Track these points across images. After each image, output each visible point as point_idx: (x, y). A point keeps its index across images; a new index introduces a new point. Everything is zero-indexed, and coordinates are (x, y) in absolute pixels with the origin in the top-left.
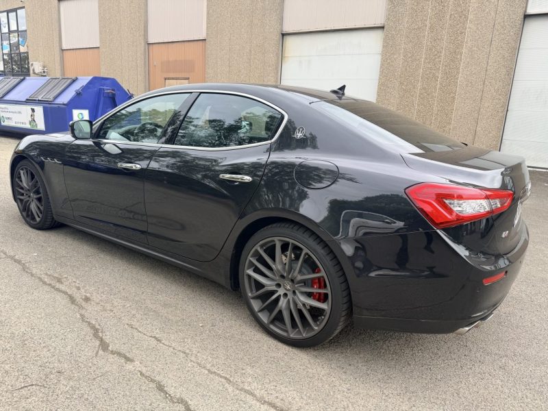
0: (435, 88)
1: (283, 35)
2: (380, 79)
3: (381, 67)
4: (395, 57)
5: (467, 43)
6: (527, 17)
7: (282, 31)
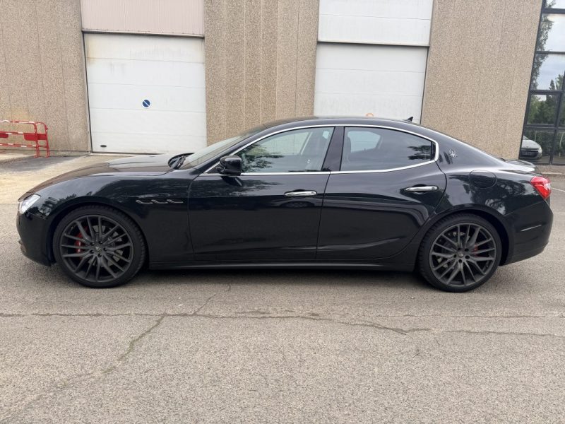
0: (258, 98)
1: (84, 33)
2: (206, 88)
3: (206, 77)
4: (219, 67)
5: (279, 60)
6: (319, 43)
7: (82, 28)
